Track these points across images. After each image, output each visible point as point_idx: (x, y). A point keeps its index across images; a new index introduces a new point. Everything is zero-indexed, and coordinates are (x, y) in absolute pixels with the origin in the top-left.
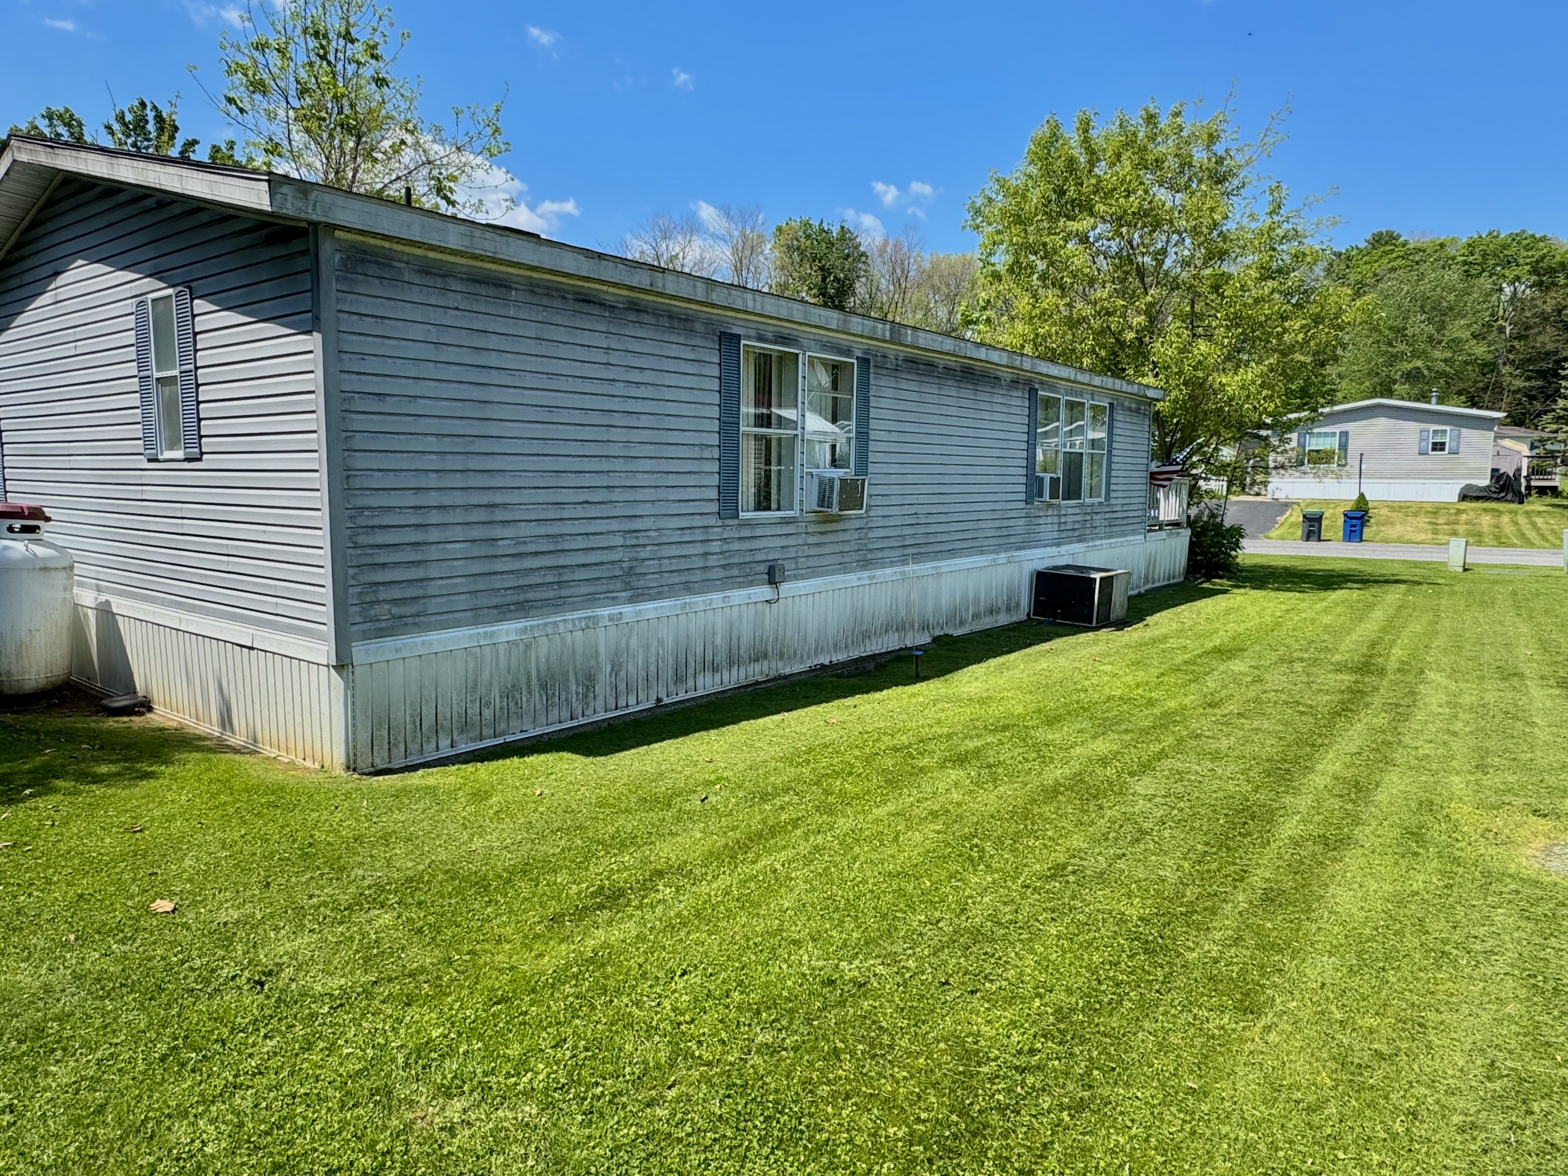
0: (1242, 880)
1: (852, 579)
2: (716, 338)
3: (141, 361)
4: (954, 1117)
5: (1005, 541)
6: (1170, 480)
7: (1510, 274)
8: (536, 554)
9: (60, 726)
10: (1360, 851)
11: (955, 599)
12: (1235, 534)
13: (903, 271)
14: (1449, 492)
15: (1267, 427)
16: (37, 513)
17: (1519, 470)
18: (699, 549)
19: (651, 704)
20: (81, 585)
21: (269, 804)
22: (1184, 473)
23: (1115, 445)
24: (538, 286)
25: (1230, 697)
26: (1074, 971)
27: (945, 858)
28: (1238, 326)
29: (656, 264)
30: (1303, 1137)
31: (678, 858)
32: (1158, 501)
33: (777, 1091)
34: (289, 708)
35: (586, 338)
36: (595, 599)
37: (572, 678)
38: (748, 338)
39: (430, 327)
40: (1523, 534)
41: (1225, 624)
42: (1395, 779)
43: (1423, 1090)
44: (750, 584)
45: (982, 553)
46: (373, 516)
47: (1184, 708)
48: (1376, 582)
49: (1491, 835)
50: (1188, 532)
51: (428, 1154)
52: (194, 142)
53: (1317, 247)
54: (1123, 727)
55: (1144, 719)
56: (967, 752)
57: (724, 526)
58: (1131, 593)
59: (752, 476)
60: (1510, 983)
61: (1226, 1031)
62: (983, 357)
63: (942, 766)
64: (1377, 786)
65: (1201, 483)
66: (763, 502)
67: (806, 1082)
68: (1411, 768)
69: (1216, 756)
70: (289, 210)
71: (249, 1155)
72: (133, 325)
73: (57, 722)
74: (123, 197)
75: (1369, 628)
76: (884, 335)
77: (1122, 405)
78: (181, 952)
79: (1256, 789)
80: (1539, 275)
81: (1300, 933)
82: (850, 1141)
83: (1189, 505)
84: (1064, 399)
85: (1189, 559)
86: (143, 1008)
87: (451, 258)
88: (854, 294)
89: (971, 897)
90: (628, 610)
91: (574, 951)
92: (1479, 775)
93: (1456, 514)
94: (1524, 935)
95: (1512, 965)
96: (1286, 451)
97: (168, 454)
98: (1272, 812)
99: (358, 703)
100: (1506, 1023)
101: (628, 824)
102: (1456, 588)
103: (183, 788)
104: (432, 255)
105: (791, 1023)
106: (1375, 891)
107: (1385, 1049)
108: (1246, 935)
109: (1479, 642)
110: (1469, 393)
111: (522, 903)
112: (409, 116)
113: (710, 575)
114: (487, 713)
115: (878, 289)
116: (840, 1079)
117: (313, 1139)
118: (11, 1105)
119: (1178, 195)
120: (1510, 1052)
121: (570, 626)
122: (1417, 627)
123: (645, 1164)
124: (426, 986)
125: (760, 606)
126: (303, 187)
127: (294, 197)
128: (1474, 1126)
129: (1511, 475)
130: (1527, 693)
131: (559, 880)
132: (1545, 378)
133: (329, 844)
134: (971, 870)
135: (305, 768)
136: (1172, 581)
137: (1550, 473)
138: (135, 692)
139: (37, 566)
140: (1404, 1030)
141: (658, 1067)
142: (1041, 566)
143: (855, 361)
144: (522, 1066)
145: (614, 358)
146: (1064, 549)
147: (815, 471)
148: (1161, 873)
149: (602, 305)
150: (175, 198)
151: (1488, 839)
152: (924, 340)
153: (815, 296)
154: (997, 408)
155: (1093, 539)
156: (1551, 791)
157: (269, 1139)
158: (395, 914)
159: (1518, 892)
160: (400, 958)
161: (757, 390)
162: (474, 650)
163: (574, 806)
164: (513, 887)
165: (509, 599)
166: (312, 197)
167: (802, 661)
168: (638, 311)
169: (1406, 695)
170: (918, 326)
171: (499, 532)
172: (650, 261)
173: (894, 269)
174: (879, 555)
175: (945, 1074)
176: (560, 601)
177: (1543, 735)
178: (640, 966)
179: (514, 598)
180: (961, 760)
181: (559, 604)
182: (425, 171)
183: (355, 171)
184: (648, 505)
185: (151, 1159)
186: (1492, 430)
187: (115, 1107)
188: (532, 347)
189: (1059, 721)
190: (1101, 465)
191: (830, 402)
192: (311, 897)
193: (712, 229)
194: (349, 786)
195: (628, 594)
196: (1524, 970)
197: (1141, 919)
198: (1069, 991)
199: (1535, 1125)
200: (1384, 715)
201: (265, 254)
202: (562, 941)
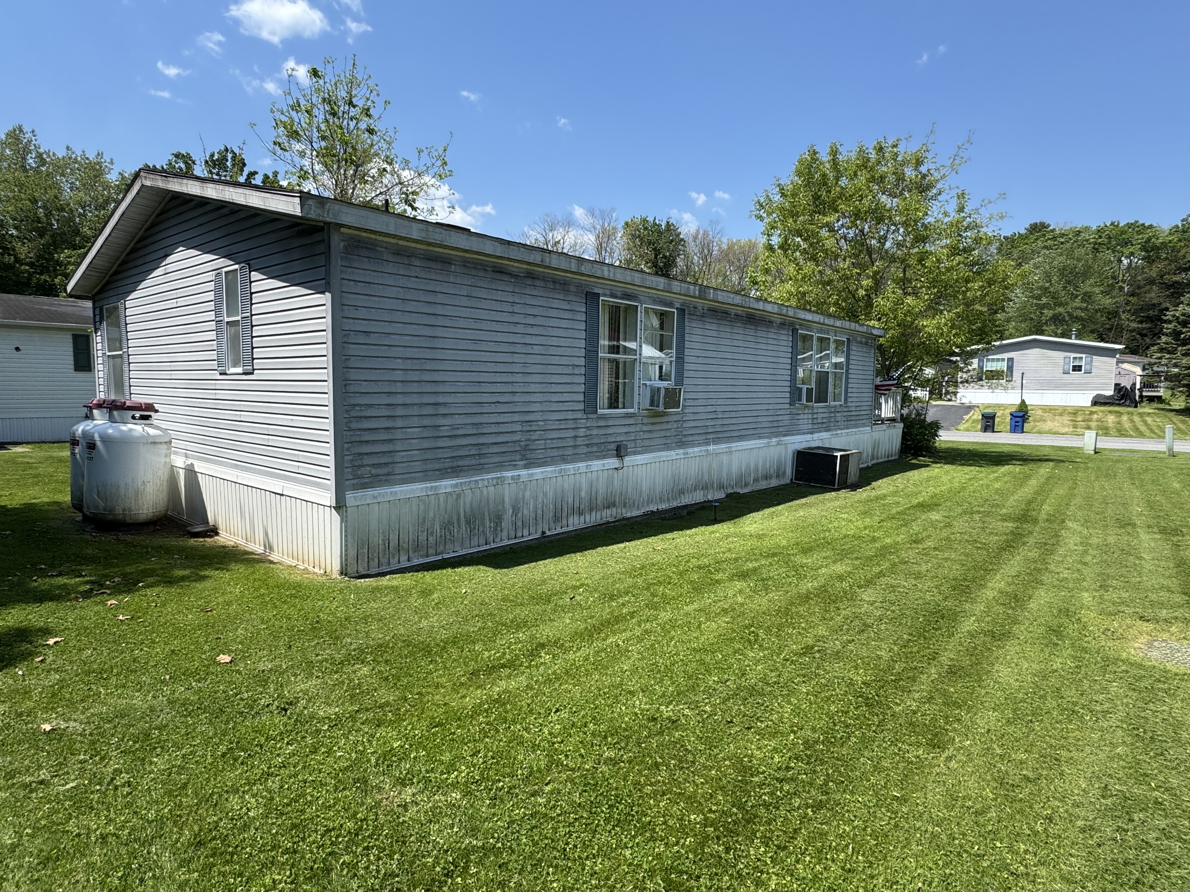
0: (934, 659)
1: (672, 454)
2: (584, 296)
3: (217, 311)
4: (735, 810)
5: (776, 430)
6: (889, 390)
7: (1127, 252)
8: (465, 435)
9: (161, 543)
10: (1017, 641)
11: (741, 469)
12: (935, 427)
13: (709, 251)
14: (1084, 399)
15: (956, 354)
16: (150, 407)
17: (1134, 384)
18: (571, 433)
19: (538, 535)
20: (176, 453)
21: (292, 595)
22: (898, 385)
23: (851, 367)
24: (469, 262)
25: (929, 536)
26: (817, 716)
27: (732, 640)
28: (934, 287)
29: (545, 247)
30: (972, 831)
31: (554, 635)
32: (880, 404)
33: (617, 789)
34: (305, 534)
35: (499, 296)
36: (503, 466)
37: (487, 519)
38: (605, 295)
39: (399, 289)
40: (1138, 429)
41: (926, 488)
42: (1042, 594)
43: (1057, 803)
44: (604, 457)
45: (760, 438)
46: (361, 410)
47: (897, 543)
48: (1032, 460)
49: (1109, 633)
50: (901, 425)
51: (390, 822)
52: (256, 173)
53: (990, 234)
54: (855, 555)
55: (869, 550)
56: (748, 570)
57: (587, 419)
58: (862, 466)
59: (606, 387)
60: (1120, 733)
61: (920, 759)
62: (761, 308)
63: (731, 579)
64: (1030, 598)
65: (911, 392)
66: (613, 403)
67: (636, 783)
68: (1054, 587)
69: (918, 576)
70: (312, 215)
71: (277, 818)
72: (213, 288)
73: (159, 541)
74: (208, 208)
75: (1028, 490)
76: (695, 293)
77: (856, 339)
78: (236, 688)
79: (945, 599)
80: (1147, 251)
81: (974, 695)
82: (665, 822)
83: (902, 406)
84: (816, 335)
85: (902, 443)
86: (211, 723)
87: (413, 245)
88: (676, 266)
89: (749, 666)
90: (524, 472)
91: (486, 694)
92: (1102, 592)
93: (1090, 415)
94: (1130, 701)
95: (1122, 721)
96: (969, 371)
97: (233, 370)
98: (956, 614)
99: (349, 531)
100: (1116, 760)
101: (522, 613)
102: (1089, 465)
103: (237, 584)
104: (401, 243)
105: (627, 745)
106: (1027, 669)
107: (1030, 775)
108: (936, 695)
109: (1105, 502)
110: (1099, 331)
111: (453, 663)
112: (388, 154)
113: (579, 451)
114: (431, 539)
115: (692, 263)
116: (659, 782)
117: (317, 809)
118: (129, 782)
119: (895, 200)
120: (1118, 779)
121: (486, 483)
122: (1061, 491)
123: (529, 833)
124: (390, 714)
125: (610, 472)
126: (320, 200)
127: (316, 207)
128: (1092, 828)
129: (1129, 388)
130: (1138, 537)
131: (477, 648)
132: (1152, 322)
133: (329, 622)
134: (749, 648)
135: (315, 573)
136: (890, 458)
137: (1157, 387)
138: (208, 523)
139: (149, 441)
140: (1045, 762)
141: (539, 771)
142: (800, 447)
143: (675, 311)
144: (451, 767)
145: (517, 309)
146: (816, 436)
147: (648, 383)
148: (878, 653)
149: (510, 274)
150: (241, 208)
151: (1107, 636)
152: (721, 296)
153: (649, 268)
154: (771, 341)
155: (836, 430)
156: (1152, 604)
157: (289, 808)
158: (371, 668)
159: (1127, 672)
160: (373, 695)
161: (610, 329)
162: (423, 498)
163: (487, 600)
164: (446, 652)
165: (447, 465)
166: (327, 207)
167: (638, 508)
168: (533, 278)
169: (1052, 537)
170: (719, 287)
171: (441, 421)
172: (541, 246)
173: (703, 250)
174: (691, 439)
175: (729, 782)
176: (480, 467)
177: (1148, 566)
178: (529, 705)
179: (450, 465)
180: (743, 575)
181: (480, 468)
182: (397, 189)
183: (354, 189)
184: (538, 405)
185: (216, 819)
186: (1115, 357)
187: (194, 784)
188: (464, 301)
189: (811, 551)
190: (841, 380)
191: (658, 337)
192: (317, 655)
193: (582, 224)
194: (343, 585)
195: (524, 462)
196: (1130, 724)
197: (863, 683)
198: (814, 730)
199: (1135, 829)
200: (1036, 550)
201: (297, 242)
202: (478, 687)
